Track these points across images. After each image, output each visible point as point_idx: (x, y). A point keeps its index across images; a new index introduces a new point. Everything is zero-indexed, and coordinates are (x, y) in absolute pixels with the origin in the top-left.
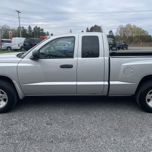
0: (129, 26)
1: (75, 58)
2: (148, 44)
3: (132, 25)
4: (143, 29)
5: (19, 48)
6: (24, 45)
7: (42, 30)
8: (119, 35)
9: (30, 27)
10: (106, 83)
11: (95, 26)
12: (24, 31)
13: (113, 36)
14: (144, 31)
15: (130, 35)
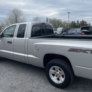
7: (86, 22)
9: (78, 21)
12: (75, 23)
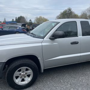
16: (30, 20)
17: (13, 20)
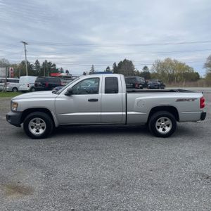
0: (168, 60)
1: (100, 94)
2: (192, 83)
3: (172, 59)
4: (186, 64)
5: (28, 89)
6: (36, 85)
7: (54, 65)
8: (156, 72)
9: (37, 62)
10: (124, 113)
11: (125, 60)
12: (30, 67)
13: (149, 73)
14: (188, 68)
15: (170, 72)
16: (145, 68)
17: (108, 68)
